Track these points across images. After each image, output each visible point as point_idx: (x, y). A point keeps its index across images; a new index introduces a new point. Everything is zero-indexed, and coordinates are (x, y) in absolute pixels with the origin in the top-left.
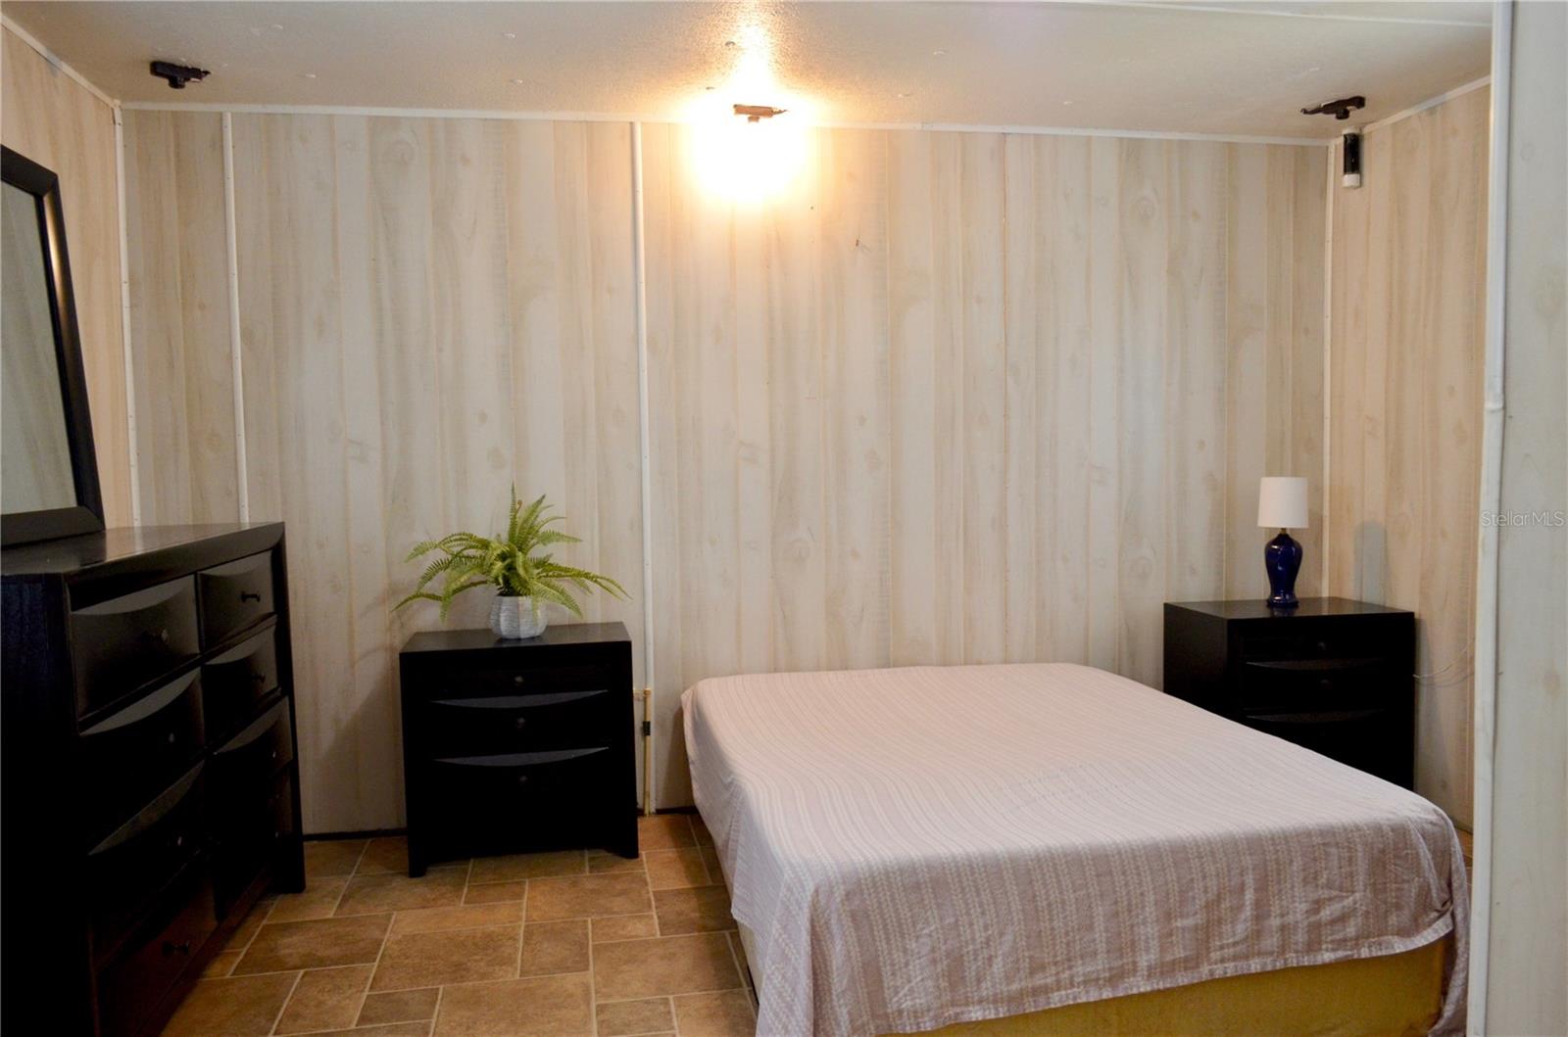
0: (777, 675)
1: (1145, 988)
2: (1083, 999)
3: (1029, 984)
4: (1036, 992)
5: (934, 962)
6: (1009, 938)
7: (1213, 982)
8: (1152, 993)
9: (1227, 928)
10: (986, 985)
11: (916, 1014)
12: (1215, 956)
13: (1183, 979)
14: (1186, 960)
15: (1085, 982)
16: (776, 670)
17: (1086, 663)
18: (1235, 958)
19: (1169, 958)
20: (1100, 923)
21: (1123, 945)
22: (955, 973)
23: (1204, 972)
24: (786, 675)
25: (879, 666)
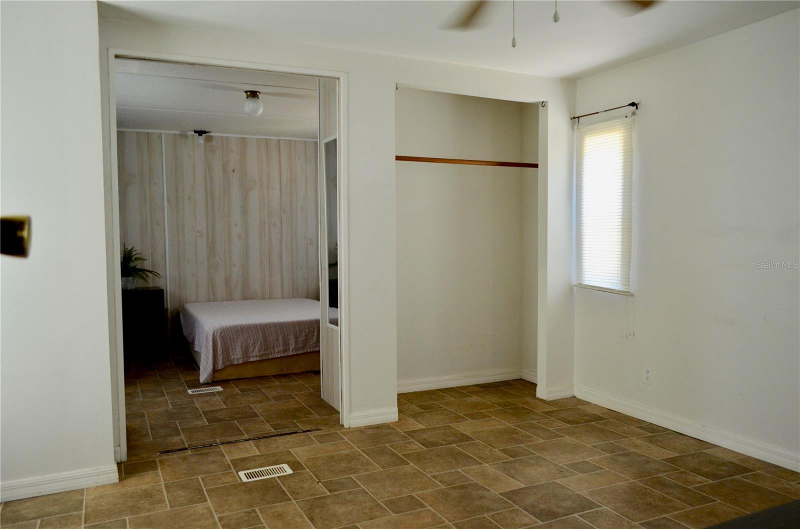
0: (210, 303)
1: (292, 354)
2: (277, 356)
3: (264, 352)
4: (266, 355)
5: (242, 347)
6: (259, 342)
7: (307, 353)
8: (293, 355)
9: (311, 340)
10: (254, 353)
11: (238, 359)
12: (308, 347)
13: (301, 352)
14: (301, 347)
15: (277, 353)
16: (209, 301)
17: (308, 298)
18: (313, 347)
19: (297, 347)
20: (281, 339)
21: (286, 344)
22: (246, 351)
23: (305, 351)
24: (212, 302)
25: (243, 300)
